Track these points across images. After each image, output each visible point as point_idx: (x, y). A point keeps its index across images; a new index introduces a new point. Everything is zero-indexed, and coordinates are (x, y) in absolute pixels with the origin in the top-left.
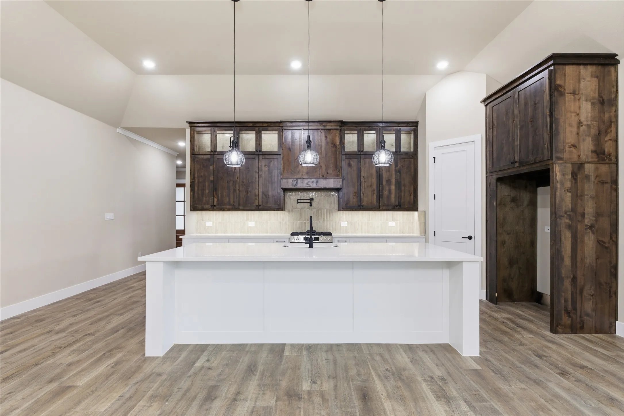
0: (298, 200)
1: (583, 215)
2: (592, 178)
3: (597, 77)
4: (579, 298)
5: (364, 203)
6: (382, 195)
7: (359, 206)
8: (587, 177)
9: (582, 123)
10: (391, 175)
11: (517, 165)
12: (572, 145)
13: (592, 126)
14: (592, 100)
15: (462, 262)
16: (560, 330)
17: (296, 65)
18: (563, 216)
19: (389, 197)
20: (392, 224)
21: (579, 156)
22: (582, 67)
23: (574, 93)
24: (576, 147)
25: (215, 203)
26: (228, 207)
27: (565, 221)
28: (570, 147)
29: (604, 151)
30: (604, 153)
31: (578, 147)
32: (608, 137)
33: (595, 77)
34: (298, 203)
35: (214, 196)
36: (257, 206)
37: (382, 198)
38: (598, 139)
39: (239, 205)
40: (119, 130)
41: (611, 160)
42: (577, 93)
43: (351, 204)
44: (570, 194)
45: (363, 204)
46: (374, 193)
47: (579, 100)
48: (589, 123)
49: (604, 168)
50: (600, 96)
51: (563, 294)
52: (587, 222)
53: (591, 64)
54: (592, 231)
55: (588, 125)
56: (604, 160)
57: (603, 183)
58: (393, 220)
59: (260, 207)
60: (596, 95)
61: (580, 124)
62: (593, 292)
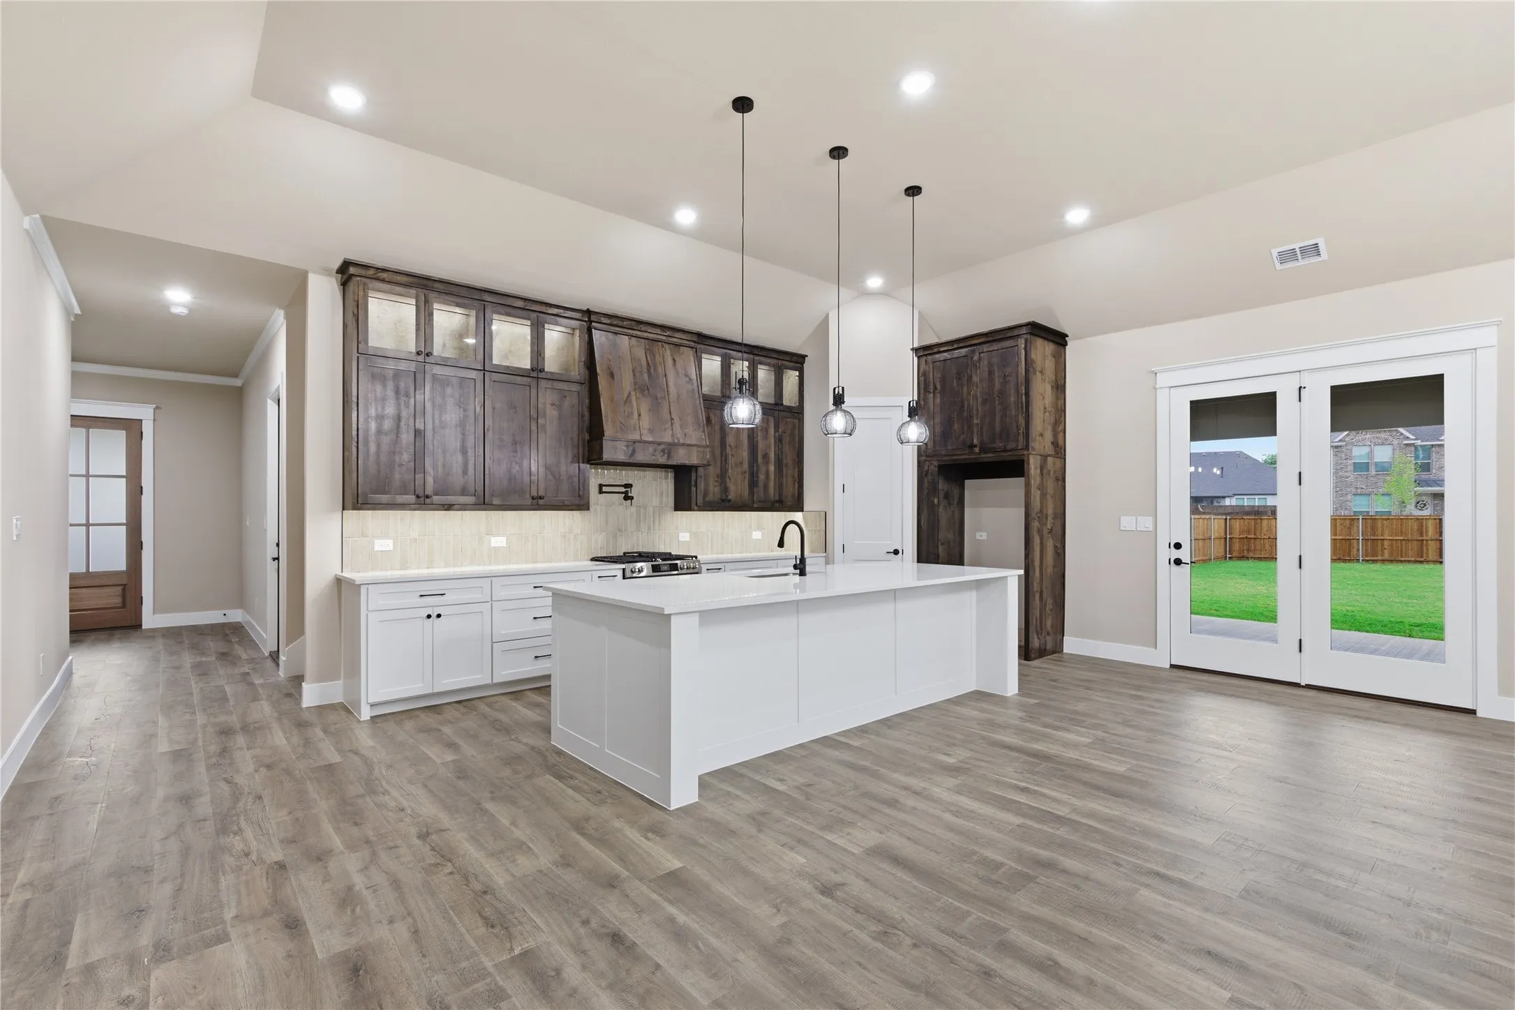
0: (601, 486)
1: (1046, 517)
2: (1052, 474)
5: (731, 496)
6: (757, 481)
7: (723, 501)
8: (1049, 472)
10: (769, 447)
11: (977, 450)
12: (1040, 434)
14: (1051, 383)
17: (686, 216)
18: (1036, 519)
19: (766, 487)
22: (1046, 342)
23: (1042, 374)
26: (463, 500)
27: (1037, 524)
30: (1058, 445)
32: (1061, 427)
34: (601, 492)
36: (533, 498)
37: (757, 486)
39: (492, 494)
40: (28, 222)
41: (1062, 454)
43: (710, 497)
44: (1040, 492)
45: (729, 497)
46: (745, 478)
47: (1044, 381)
49: (1058, 464)
54: (1051, 535)
56: (1058, 453)
57: (1057, 479)
58: (759, 528)
59: (541, 502)
60: (1054, 378)
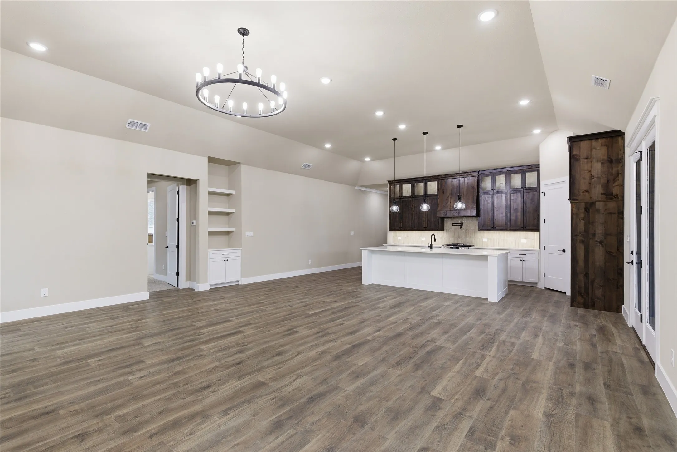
0: (452, 223)
1: (594, 235)
2: (602, 211)
3: (606, 146)
4: (590, 287)
5: (496, 226)
7: (493, 227)
8: (598, 211)
9: (593, 176)
10: (518, 206)
12: (585, 191)
13: (602, 178)
14: (602, 160)
15: (488, 256)
16: (575, 305)
18: (578, 235)
19: (516, 221)
20: (524, 241)
21: (591, 197)
22: (593, 141)
23: (587, 158)
24: (589, 192)
25: (402, 227)
26: (408, 228)
27: (580, 238)
28: (583, 192)
29: (612, 193)
30: (612, 194)
31: (590, 192)
32: (616, 183)
33: (605, 146)
34: (452, 225)
35: (401, 222)
36: (424, 227)
37: (510, 222)
38: (607, 186)
39: (415, 227)
40: (356, 188)
41: (618, 198)
42: (590, 158)
43: (486, 226)
44: (584, 221)
46: (503, 219)
47: (591, 162)
48: (600, 176)
49: (612, 205)
50: (609, 157)
51: (578, 283)
52: (597, 238)
53: (600, 138)
54: (601, 244)
55: (598, 177)
56: (611, 199)
57: (611, 214)
58: (525, 238)
59: (426, 229)
60: (606, 158)
61: (592, 177)
62: (602, 284)
